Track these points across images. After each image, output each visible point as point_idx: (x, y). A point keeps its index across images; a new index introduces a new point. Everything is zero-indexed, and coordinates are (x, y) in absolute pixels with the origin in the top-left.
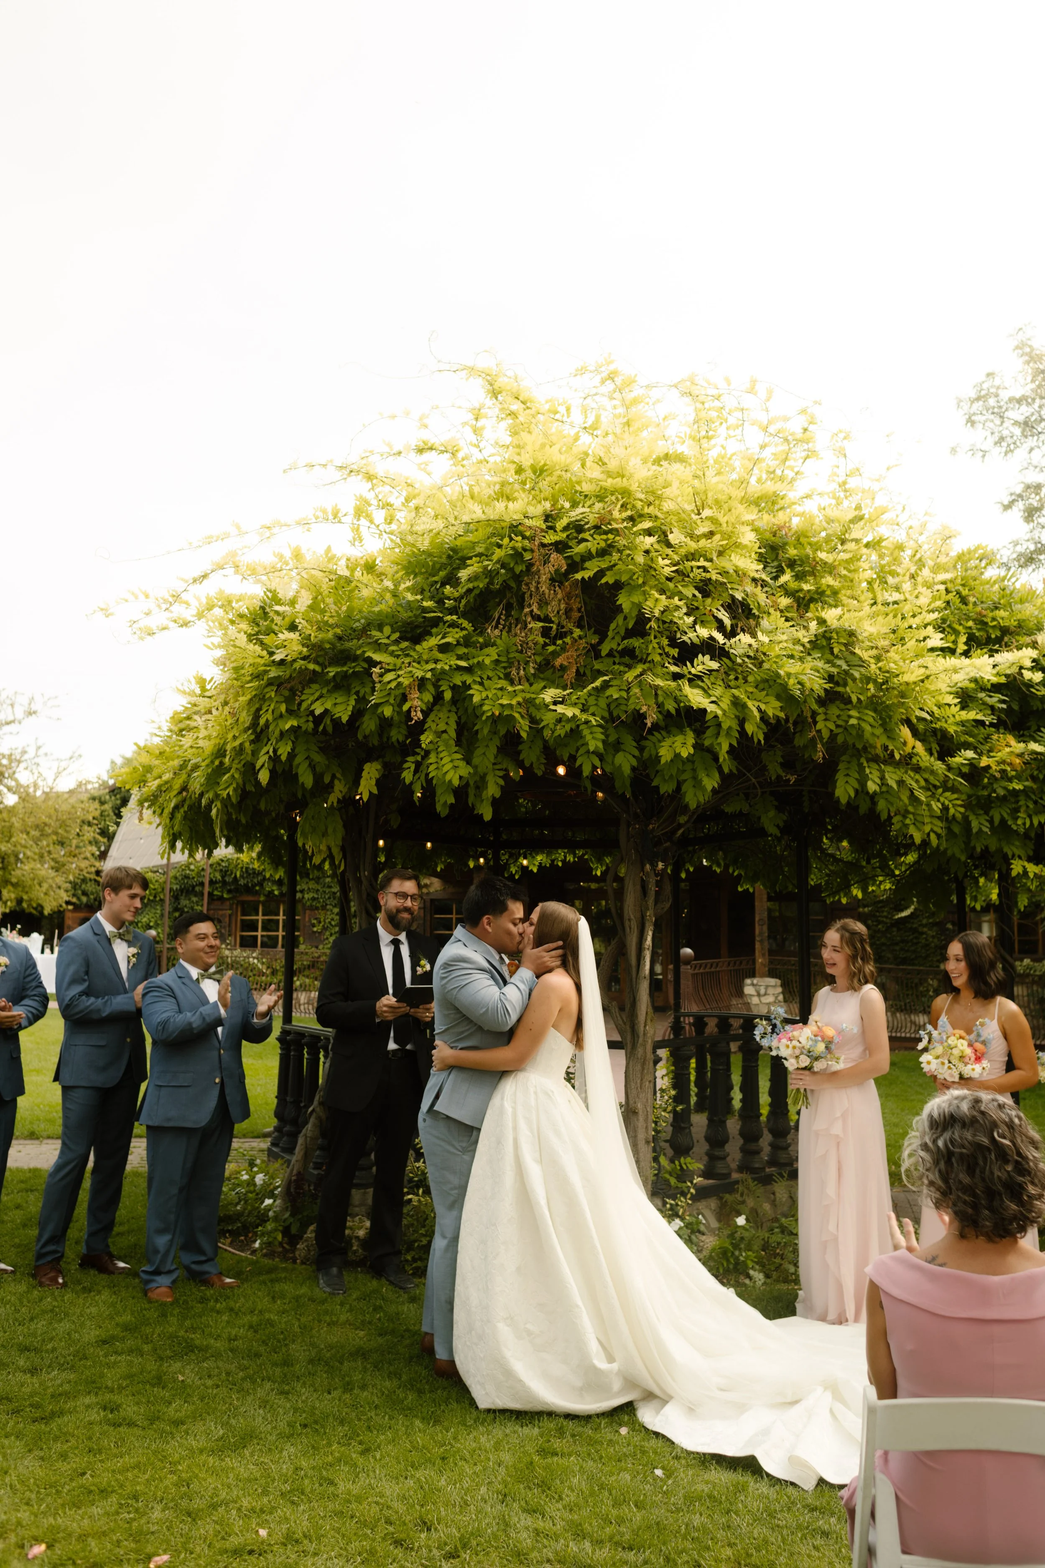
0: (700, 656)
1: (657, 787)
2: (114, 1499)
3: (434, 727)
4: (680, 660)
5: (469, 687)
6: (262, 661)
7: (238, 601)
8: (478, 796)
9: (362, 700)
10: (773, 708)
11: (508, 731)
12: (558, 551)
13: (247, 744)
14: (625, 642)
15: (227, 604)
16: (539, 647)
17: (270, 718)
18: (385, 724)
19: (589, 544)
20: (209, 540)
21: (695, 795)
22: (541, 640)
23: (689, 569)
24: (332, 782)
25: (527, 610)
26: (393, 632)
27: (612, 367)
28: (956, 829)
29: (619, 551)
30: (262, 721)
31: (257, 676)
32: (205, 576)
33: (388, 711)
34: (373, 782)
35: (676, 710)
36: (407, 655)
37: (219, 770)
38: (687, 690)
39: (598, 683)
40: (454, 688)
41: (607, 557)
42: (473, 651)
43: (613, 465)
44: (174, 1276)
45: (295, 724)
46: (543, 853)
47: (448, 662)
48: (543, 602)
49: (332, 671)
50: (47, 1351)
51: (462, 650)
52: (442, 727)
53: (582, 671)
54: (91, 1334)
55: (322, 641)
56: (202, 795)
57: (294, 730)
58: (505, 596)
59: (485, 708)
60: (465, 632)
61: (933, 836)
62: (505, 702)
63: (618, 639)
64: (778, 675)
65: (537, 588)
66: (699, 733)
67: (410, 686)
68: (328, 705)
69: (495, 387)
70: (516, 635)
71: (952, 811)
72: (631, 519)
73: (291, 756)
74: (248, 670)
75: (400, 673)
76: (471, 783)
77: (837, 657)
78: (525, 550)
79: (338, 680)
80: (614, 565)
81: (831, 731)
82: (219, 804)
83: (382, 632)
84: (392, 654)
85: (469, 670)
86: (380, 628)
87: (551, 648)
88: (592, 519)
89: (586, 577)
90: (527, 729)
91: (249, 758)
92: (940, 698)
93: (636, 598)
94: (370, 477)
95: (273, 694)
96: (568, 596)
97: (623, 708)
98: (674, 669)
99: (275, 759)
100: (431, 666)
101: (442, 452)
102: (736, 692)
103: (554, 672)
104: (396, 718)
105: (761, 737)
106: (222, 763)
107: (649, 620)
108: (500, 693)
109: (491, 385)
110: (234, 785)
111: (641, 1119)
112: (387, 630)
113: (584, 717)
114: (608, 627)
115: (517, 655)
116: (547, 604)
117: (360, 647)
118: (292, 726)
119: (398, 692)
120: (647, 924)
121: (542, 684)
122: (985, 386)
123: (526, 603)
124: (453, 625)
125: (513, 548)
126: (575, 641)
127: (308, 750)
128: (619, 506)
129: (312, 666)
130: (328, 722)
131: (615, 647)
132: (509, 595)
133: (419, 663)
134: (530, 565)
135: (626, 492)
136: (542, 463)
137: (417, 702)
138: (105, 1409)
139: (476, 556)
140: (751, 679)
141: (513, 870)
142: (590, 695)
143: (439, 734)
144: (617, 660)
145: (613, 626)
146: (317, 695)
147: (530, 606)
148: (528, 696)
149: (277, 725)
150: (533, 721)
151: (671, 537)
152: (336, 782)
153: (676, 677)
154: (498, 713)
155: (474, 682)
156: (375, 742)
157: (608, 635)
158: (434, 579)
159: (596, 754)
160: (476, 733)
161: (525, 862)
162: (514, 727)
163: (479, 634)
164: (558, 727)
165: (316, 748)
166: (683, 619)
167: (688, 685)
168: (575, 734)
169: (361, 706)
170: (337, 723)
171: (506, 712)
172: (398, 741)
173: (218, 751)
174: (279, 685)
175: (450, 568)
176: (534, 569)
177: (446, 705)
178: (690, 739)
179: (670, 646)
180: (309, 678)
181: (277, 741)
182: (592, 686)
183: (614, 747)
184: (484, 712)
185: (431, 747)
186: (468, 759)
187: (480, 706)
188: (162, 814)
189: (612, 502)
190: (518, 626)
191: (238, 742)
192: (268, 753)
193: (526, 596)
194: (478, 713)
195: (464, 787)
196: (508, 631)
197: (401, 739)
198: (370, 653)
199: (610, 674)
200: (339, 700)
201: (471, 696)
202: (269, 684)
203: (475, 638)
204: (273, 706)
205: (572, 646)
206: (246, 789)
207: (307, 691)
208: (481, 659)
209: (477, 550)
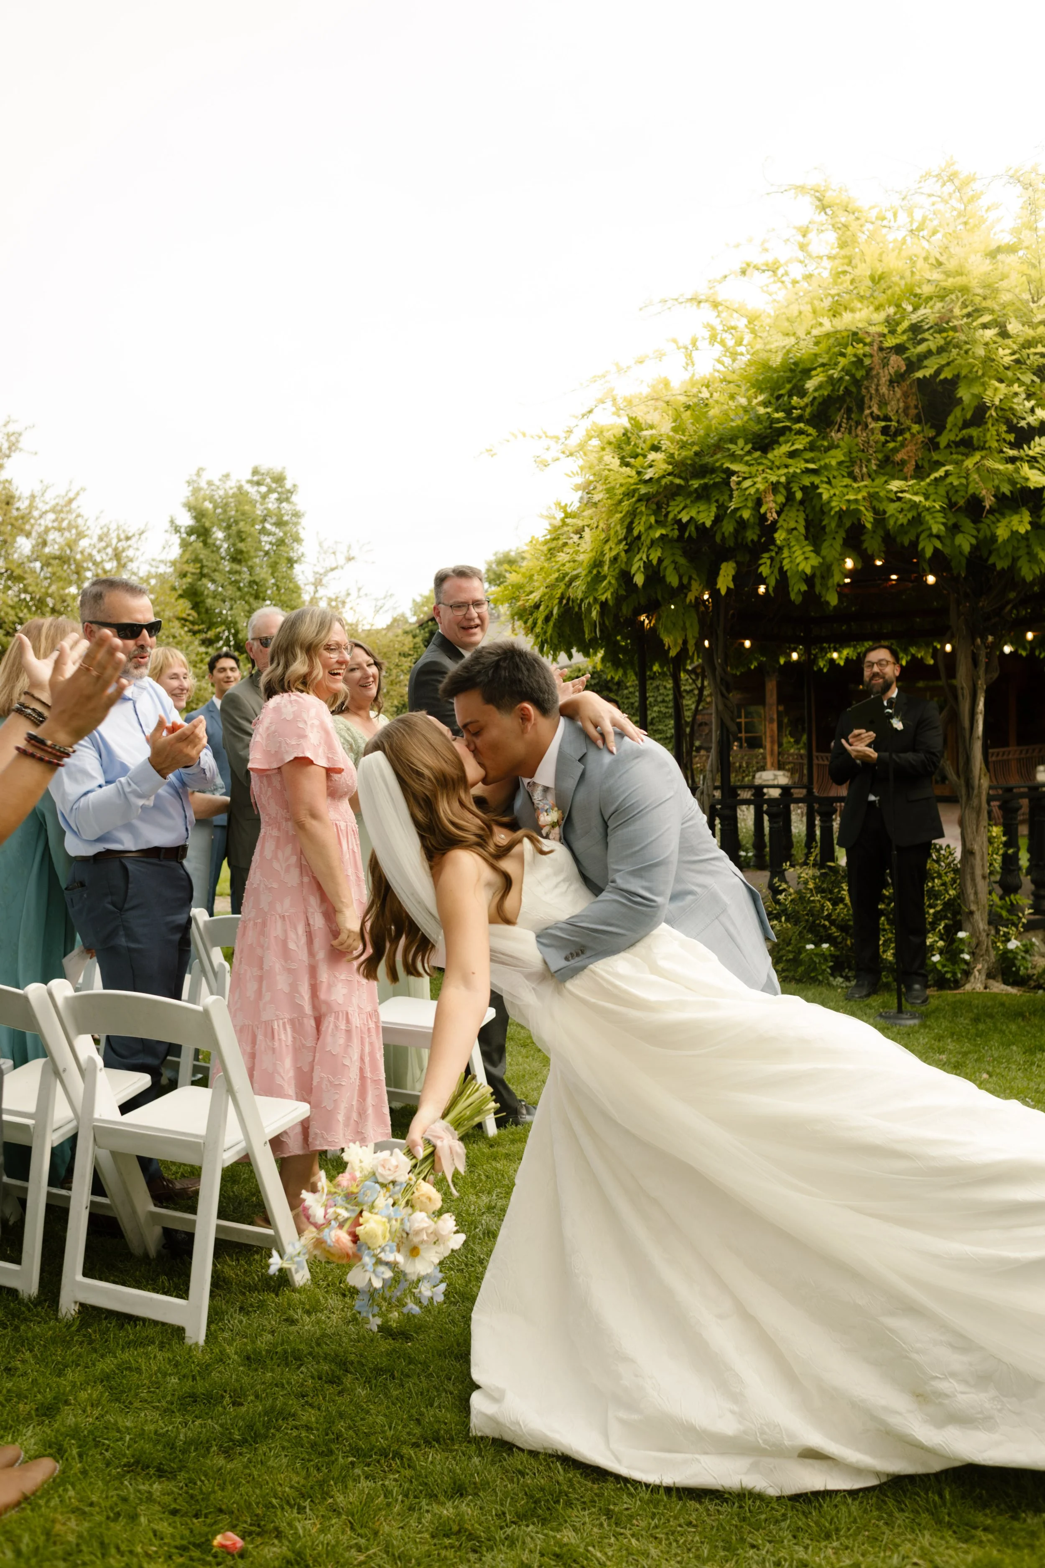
0: (1037, 438)
1: (994, 565)
3: (785, 525)
4: (1016, 445)
5: (817, 487)
6: (632, 481)
7: (608, 430)
8: (824, 585)
9: (722, 507)
11: (853, 524)
12: (897, 353)
13: (623, 554)
14: (964, 432)
15: (600, 433)
16: (880, 445)
17: (643, 529)
18: (742, 524)
19: (930, 343)
21: (1031, 569)
22: (883, 438)
23: (1025, 357)
24: (689, 583)
25: (867, 412)
26: (746, 443)
27: (954, 169)
29: (957, 346)
30: (635, 533)
31: (629, 494)
32: (590, 412)
33: (746, 514)
34: (730, 578)
35: (1011, 492)
36: (759, 464)
37: (598, 578)
38: (1026, 470)
39: (941, 472)
40: (804, 489)
41: (944, 355)
42: (818, 454)
43: (951, 265)
45: (664, 532)
46: (849, 646)
47: (797, 466)
48: (883, 403)
49: (695, 484)
51: (809, 455)
52: (792, 525)
53: (920, 463)
55: (686, 458)
56: (582, 600)
57: (663, 537)
58: (845, 401)
59: (833, 504)
60: (810, 438)
62: (851, 497)
63: (956, 430)
65: (877, 390)
66: (1036, 510)
67: (765, 491)
68: (693, 513)
69: (825, 202)
70: (857, 436)
72: (969, 315)
73: (660, 561)
74: (620, 491)
75: (755, 480)
76: (818, 574)
78: (865, 355)
79: (700, 491)
80: (953, 361)
82: (598, 607)
83: (736, 444)
84: (747, 464)
85: (814, 472)
86: (734, 441)
87: (891, 445)
88: (932, 319)
89: (927, 375)
90: (872, 520)
91: (623, 566)
93: (976, 389)
94: (715, 305)
95: (643, 509)
96: (906, 395)
97: (962, 493)
98: (1012, 452)
99: (648, 565)
100: (783, 471)
101: (764, 271)
103: (894, 467)
104: (752, 520)
106: (599, 572)
107: (989, 408)
108: (845, 490)
109: (820, 200)
110: (612, 590)
111: (978, 857)
112: (741, 442)
113: (928, 504)
114: (945, 420)
115: (860, 454)
116: (886, 404)
117: (717, 461)
118: (662, 535)
119: (755, 497)
120: (979, 691)
121: (885, 478)
123: (866, 406)
124: (801, 432)
125: (855, 355)
126: (913, 435)
127: (673, 554)
128: (960, 303)
129: (678, 481)
130: (693, 529)
131: (952, 438)
132: (848, 400)
133: (771, 469)
134: (869, 370)
135: (965, 290)
136: (879, 272)
137: (770, 506)
139: (820, 366)
141: (821, 664)
142: (929, 484)
143: (790, 531)
144: (954, 450)
145: (950, 419)
146: (682, 506)
147: (870, 407)
148: (872, 490)
149: (648, 535)
150: (876, 511)
151: (1010, 328)
152: (693, 582)
153: (1012, 460)
154: (844, 508)
155: (822, 482)
156: (731, 543)
157: (945, 428)
158: (782, 392)
159: (938, 537)
160: (824, 527)
161: (835, 655)
162: (859, 520)
163: (824, 439)
164: (901, 516)
165: (679, 552)
166: (1022, 405)
167: (1026, 466)
168: (917, 520)
169: (721, 512)
170: (701, 529)
171: (853, 507)
172: (752, 541)
173: (595, 561)
174: (648, 500)
175: (794, 381)
176: (874, 372)
177: (796, 505)
178: (1027, 517)
179: (1008, 432)
180: (673, 492)
181: (649, 549)
182: (933, 476)
183: (954, 529)
184: (832, 508)
185: (784, 543)
186: (817, 551)
187: (829, 502)
188: (535, 624)
189: (952, 301)
190: (860, 428)
191: (614, 553)
192: (641, 559)
193: (866, 399)
194: (826, 509)
195: (813, 575)
196: (850, 433)
197: (756, 538)
198: (727, 465)
199: (950, 463)
200: (702, 508)
201: (820, 494)
202: (639, 500)
203: (819, 443)
204: (644, 519)
205: (911, 441)
206: (622, 592)
207: (672, 503)
208: (827, 461)
209: (821, 361)
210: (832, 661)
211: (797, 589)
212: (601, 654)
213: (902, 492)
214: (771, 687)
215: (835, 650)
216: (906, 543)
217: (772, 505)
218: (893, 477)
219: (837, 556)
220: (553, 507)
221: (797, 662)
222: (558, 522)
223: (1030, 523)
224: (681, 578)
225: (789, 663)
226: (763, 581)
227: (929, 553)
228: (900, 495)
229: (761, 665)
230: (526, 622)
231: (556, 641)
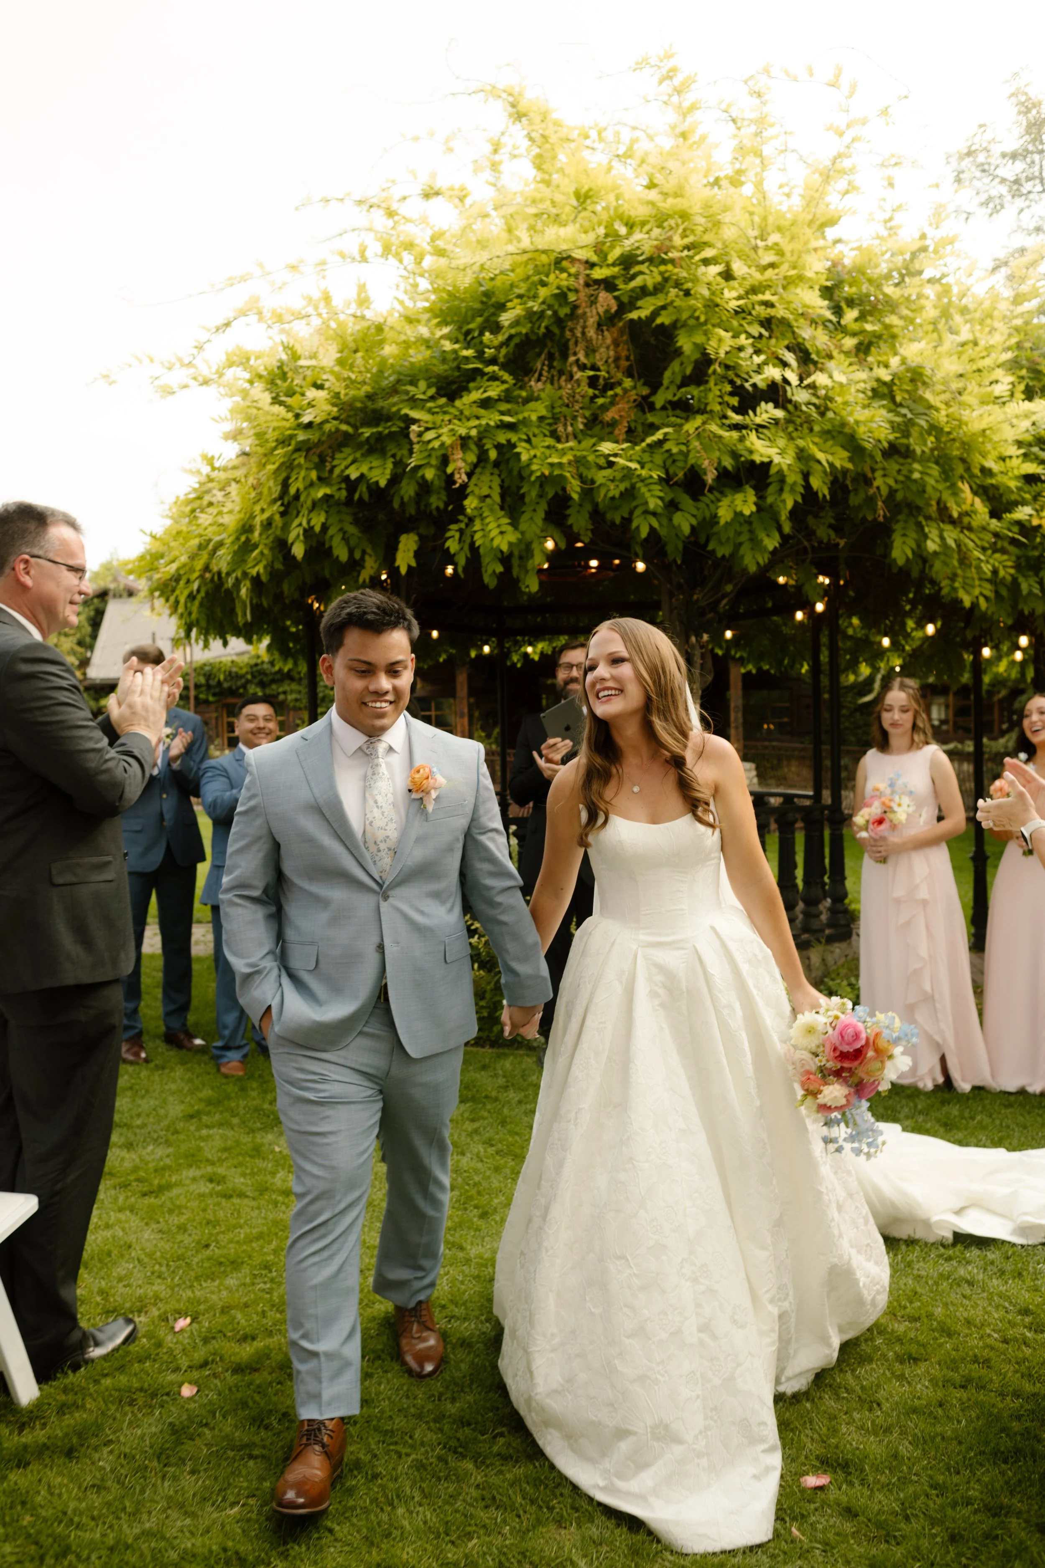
0: (764, 403)
1: (713, 551)
2: (246, 1270)
3: (477, 491)
4: (741, 410)
5: (514, 446)
6: (287, 425)
7: (257, 358)
8: (523, 567)
9: (399, 464)
10: (840, 459)
11: (556, 494)
12: (607, 289)
13: (277, 517)
14: (683, 390)
15: (246, 360)
16: (587, 400)
17: (301, 487)
18: (425, 487)
19: (646, 278)
20: (231, 282)
22: (591, 392)
23: (751, 304)
24: (362, 559)
25: (572, 359)
26: (429, 387)
27: (671, 63)
28: (1004, 592)
29: (676, 284)
30: (292, 491)
31: (283, 442)
32: (227, 325)
33: (429, 474)
34: (412, 554)
35: (734, 466)
36: (445, 413)
37: (246, 548)
38: (751, 440)
39: (659, 435)
40: (498, 447)
41: (660, 296)
42: (515, 406)
43: (669, 185)
44: (245, 1051)
45: (328, 491)
46: (544, 640)
47: (492, 418)
48: (591, 350)
49: (367, 432)
50: (138, 1127)
51: (504, 406)
52: (485, 491)
53: (633, 425)
54: (175, 1109)
55: (355, 399)
56: (228, 574)
57: (327, 498)
58: (545, 346)
59: (534, 467)
60: (505, 386)
61: (982, 600)
62: (555, 460)
63: (673, 388)
64: (843, 424)
65: (583, 333)
66: (761, 488)
67: (452, 446)
68: (364, 469)
69: (519, 110)
70: (560, 387)
71: (1002, 573)
72: (688, 248)
73: (325, 527)
74: (272, 436)
75: (441, 431)
76: (516, 553)
77: (901, 405)
78: (569, 289)
79: (372, 441)
80: (671, 303)
81: (890, 487)
82: (248, 583)
83: (416, 386)
84: (430, 411)
85: (511, 427)
86: (413, 382)
87: (600, 401)
88: (647, 249)
89: (642, 317)
90: (578, 489)
91: (278, 532)
92: (1002, 450)
93: (699, 339)
94: (390, 212)
95: (302, 460)
96: (616, 343)
97: (681, 464)
98: (737, 418)
99: (308, 532)
100: (474, 423)
101: (449, 197)
102: (801, 443)
103: (603, 427)
104: (436, 483)
105: (826, 492)
106: (248, 540)
107: (712, 361)
108: (547, 452)
109: (513, 106)
110: (264, 562)
112: (422, 385)
113: (644, 473)
114: (661, 375)
115: (564, 409)
116: (594, 351)
117: (395, 404)
118: (326, 495)
119: (440, 453)
121: (594, 440)
122: (977, 140)
123: (571, 352)
124: (494, 378)
125: (558, 287)
126: (625, 391)
127: (341, 521)
128: (680, 231)
129: (344, 427)
130: (364, 489)
131: (670, 397)
132: (549, 344)
133: (459, 419)
134: (575, 307)
135: (684, 216)
136: (586, 188)
137: (459, 465)
138: (211, 1181)
139: (516, 298)
140: (817, 428)
141: (515, 658)
142: (644, 451)
143: (483, 498)
144: (670, 413)
145: (667, 374)
146: (350, 459)
147: (575, 354)
148: (579, 454)
149: (308, 495)
150: (582, 478)
151: (734, 268)
152: (367, 557)
153: (737, 427)
154: (547, 473)
155: (520, 440)
156: (412, 510)
157: (661, 384)
158: (472, 326)
159: (654, 514)
160: (523, 496)
161: (530, 649)
162: (564, 489)
163: (521, 388)
164: (612, 486)
165: (350, 519)
166: (748, 360)
167: (753, 436)
168: (630, 494)
169: (400, 471)
170: (375, 490)
171: (557, 472)
172: (438, 508)
173: (244, 526)
174: (308, 450)
175: (486, 314)
176: (580, 311)
177: (489, 467)
178: (751, 496)
179: (731, 394)
180: (340, 441)
181: (311, 511)
182: (649, 440)
183: (672, 506)
184: (532, 472)
185: (476, 513)
186: (514, 524)
187: (528, 465)
188: (177, 602)
189: (671, 228)
190: (563, 378)
191: (266, 515)
192: (300, 525)
193: (571, 344)
194: (525, 474)
195: (511, 555)
196: (552, 383)
197: (442, 506)
198: (406, 411)
199: (668, 426)
200: (375, 464)
201: (519, 454)
202: (297, 450)
203: (516, 393)
204: (303, 473)
205: (623, 397)
206: (278, 566)
207: (338, 456)
208: (526, 414)
209: (518, 291)
210: (526, 655)
211: (491, 569)
212: (266, 641)
213: (616, 455)
214: (462, 679)
215: (530, 644)
216: (618, 521)
217: (461, 464)
218: (602, 439)
219: (538, 531)
220: (199, 459)
221: (490, 656)
222: (204, 479)
223: (756, 504)
224: (351, 552)
225: (480, 656)
226: (450, 559)
227: (644, 532)
228: (612, 459)
229: (451, 657)
230: (167, 600)
231: (203, 624)
